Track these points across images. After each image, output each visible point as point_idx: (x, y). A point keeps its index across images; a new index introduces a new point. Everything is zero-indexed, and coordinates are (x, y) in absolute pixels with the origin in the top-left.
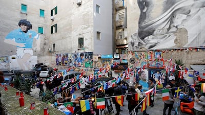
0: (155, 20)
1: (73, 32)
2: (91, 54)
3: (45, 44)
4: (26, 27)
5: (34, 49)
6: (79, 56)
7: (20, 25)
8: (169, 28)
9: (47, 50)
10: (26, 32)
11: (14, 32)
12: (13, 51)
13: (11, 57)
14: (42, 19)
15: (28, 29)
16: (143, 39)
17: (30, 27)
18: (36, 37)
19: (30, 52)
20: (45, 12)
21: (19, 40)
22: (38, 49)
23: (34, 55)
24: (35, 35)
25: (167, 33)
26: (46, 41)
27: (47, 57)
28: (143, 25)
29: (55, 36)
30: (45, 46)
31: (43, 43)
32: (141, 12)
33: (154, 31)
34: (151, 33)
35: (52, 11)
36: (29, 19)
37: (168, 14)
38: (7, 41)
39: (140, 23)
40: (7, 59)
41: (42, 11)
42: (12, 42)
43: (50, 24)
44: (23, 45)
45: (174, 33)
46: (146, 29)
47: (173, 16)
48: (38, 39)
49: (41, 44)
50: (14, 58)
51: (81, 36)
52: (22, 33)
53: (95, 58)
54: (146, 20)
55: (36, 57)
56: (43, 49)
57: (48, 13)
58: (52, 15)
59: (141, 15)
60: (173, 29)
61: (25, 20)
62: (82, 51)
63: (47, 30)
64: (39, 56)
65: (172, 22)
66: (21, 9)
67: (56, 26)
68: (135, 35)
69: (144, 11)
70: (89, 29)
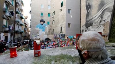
0: (93, 17)
1: (59, 24)
2: (64, 35)
3: (50, 29)
4: (43, 22)
6: (60, 36)
7: (40, 22)
8: (101, 22)
9: (51, 32)
10: (42, 24)
12: (38, 33)
13: (37, 35)
14: (49, 18)
15: (43, 23)
16: (87, 28)
17: (44, 22)
18: (46, 26)
19: (44, 33)
20: (50, 14)
21: (40, 28)
22: (47, 31)
23: (46, 34)
25: (99, 25)
26: (51, 28)
27: (51, 35)
28: (88, 20)
29: (54, 25)
30: (50, 30)
31: (49, 29)
32: (87, 12)
33: (93, 23)
35: (53, 13)
36: (44, 19)
37: (100, 12)
39: (86, 18)
40: (36, 36)
43: (52, 20)
44: (41, 30)
45: (103, 24)
46: (89, 22)
47: (103, 14)
48: (47, 27)
49: (48, 29)
50: (38, 35)
51: (61, 26)
52: (41, 25)
53: (66, 37)
54: (89, 17)
55: (46, 35)
56: (49, 32)
58: (53, 15)
59: (87, 14)
60: (103, 22)
61: (42, 19)
62: (61, 34)
63: (51, 23)
64: (48, 35)
65: (102, 18)
66: (41, 15)
67: (54, 20)
68: (84, 25)
69: (89, 11)
70: (64, 22)
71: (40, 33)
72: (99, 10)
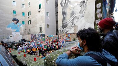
0: (68, 21)
1: (37, 24)
2: (44, 35)
3: (26, 29)
4: (16, 22)
5: (21, 32)
6: (40, 36)
7: (13, 21)
8: (72, 25)
9: (27, 32)
10: (16, 24)
11: (10, 24)
12: (11, 33)
13: (10, 36)
14: (24, 17)
15: (17, 23)
16: (64, 28)
17: (18, 21)
18: (21, 26)
19: (19, 33)
20: (25, 14)
21: (13, 28)
24: (21, 25)
25: (72, 27)
26: (26, 28)
27: (27, 36)
28: (64, 23)
29: (30, 26)
31: (25, 29)
32: (63, 17)
33: (67, 25)
34: (66, 26)
35: (28, 13)
36: (18, 17)
38: (7, 29)
39: (63, 22)
40: (8, 37)
41: (23, 13)
42: (10, 29)
43: (28, 20)
44: (15, 30)
45: (74, 27)
46: (65, 24)
47: (73, 20)
48: (22, 27)
50: (11, 37)
51: (40, 27)
52: (14, 25)
54: (65, 21)
55: (22, 36)
56: (25, 32)
57: (26, 14)
58: (28, 15)
59: (63, 18)
60: (73, 25)
61: (16, 18)
62: (41, 33)
63: (26, 23)
64: (23, 35)
65: (73, 22)
66: (13, 13)
67: (30, 20)
68: (61, 27)
69: (64, 16)
70: (43, 23)
71: (14, 34)
72: (71, 17)
